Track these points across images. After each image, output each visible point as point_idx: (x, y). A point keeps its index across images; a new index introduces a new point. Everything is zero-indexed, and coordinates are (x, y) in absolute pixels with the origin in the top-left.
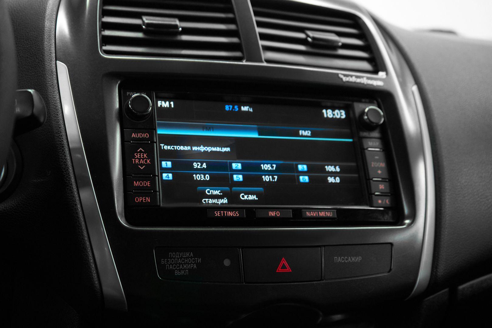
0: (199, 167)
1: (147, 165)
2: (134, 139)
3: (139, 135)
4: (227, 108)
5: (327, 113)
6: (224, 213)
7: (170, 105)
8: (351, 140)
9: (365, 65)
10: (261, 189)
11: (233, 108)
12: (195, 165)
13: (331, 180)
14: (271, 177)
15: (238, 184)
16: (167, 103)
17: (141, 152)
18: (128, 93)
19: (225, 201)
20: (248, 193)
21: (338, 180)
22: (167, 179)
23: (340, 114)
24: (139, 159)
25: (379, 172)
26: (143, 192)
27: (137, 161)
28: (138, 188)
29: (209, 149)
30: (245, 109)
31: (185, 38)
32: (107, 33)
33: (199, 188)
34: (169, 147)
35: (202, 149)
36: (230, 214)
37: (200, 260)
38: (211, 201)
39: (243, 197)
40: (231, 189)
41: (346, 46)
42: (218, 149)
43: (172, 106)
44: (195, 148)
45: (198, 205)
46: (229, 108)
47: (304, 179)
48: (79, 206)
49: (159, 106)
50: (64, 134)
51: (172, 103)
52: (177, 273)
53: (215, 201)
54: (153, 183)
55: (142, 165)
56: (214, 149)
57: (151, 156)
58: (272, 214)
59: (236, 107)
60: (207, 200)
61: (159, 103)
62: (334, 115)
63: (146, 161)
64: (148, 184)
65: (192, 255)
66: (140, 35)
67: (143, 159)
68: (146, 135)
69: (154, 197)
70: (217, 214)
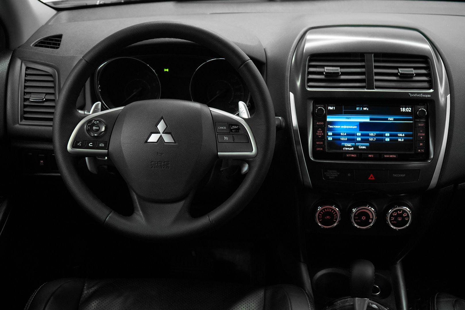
0: (343, 135)
1: (322, 136)
2: (318, 125)
3: (320, 123)
4: (357, 109)
5: (402, 110)
6: (350, 155)
7: (333, 108)
8: (412, 122)
9: (426, 85)
10: (368, 144)
11: (360, 109)
12: (342, 134)
13: (400, 140)
14: (373, 139)
15: (359, 142)
16: (332, 107)
17: (320, 130)
18: (316, 105)
19: (352, 149)
20: (362, 146)
21: (403, 140)
22: (330, 140)
23: (409, 110)
24: (319, 133)
25: (421, 138)
26: (320, 146)
27: (318, 134)
28: (318, 145)
29: (348, 127)
30: (365, 109)
31: (343, 77)
32: (311, 76)
33: (343, 144)
34: (332, 126)
35: (345, 127)
36: (353, 155)
37: (339, 174)
38: (347, 149)
39: (360, 147)
40: (355, 144)
41: (418, 75)
42: (352, 127)
43: (334, 109)
44: (342, 127)
45: (341, 151)
46: (358, 108)
47: (388, 140)
48: (296, 152)
49: (329, 109)
50: (291, 124)
51: (334, 107)
52: (330, 178)
53: (348, 149)
54: (324, 143)
55: (320, 135)
56: (350, 127)
57: (324, 132)
58: (370, 156)
59: (361, 108)
60: (345, 148)
61: (329, 108)
62: (405, 110)
63: (322, 134)
64: (322, 143)
65: (336, 171)
66: (322, 77)
67: (320, 133)
68: (322, 123)
69: (324, 148)
70: (348, 155)
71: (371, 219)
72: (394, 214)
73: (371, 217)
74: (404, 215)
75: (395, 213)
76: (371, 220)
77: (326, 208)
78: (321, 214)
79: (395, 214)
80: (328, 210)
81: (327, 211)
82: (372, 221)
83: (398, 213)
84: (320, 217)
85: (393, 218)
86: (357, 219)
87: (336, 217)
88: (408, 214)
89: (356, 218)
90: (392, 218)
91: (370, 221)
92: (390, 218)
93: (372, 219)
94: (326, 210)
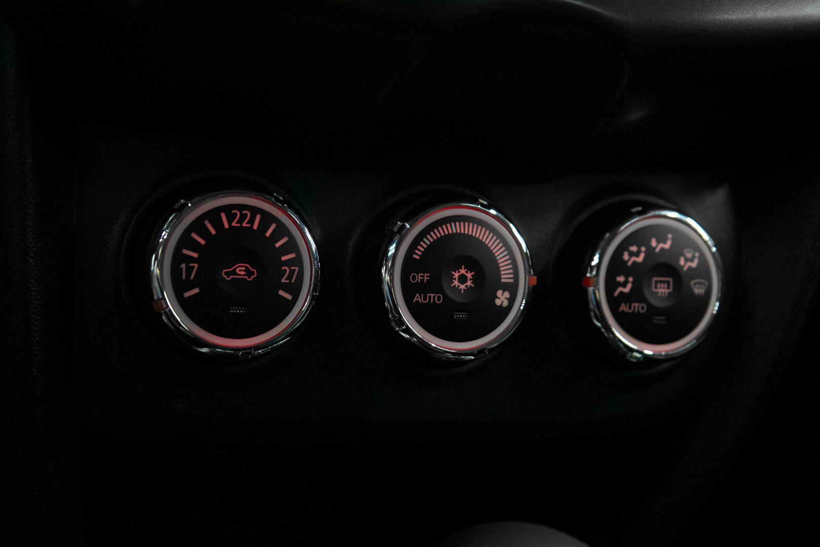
71: (505, 287)
72: (631, 254)
73: (506, 277)
74: (687, 260)
75: (634, 249)
76: (507, 294)
77: (227, 209)
78: (194, 246)
79: (637, 254)
80: (243, 217)
81: (234, 224)
82: (512, 301)
83: (650, 251)
84: (189, 270)
85: (624, 285)
86: (423, 288)
87: (292, 272)
88: (703, 259)
89: (419, 278)
90: (621, 279)
91: (502, 298)
92: (611, 285)
93: (512, 289)
94: (230, 222)
